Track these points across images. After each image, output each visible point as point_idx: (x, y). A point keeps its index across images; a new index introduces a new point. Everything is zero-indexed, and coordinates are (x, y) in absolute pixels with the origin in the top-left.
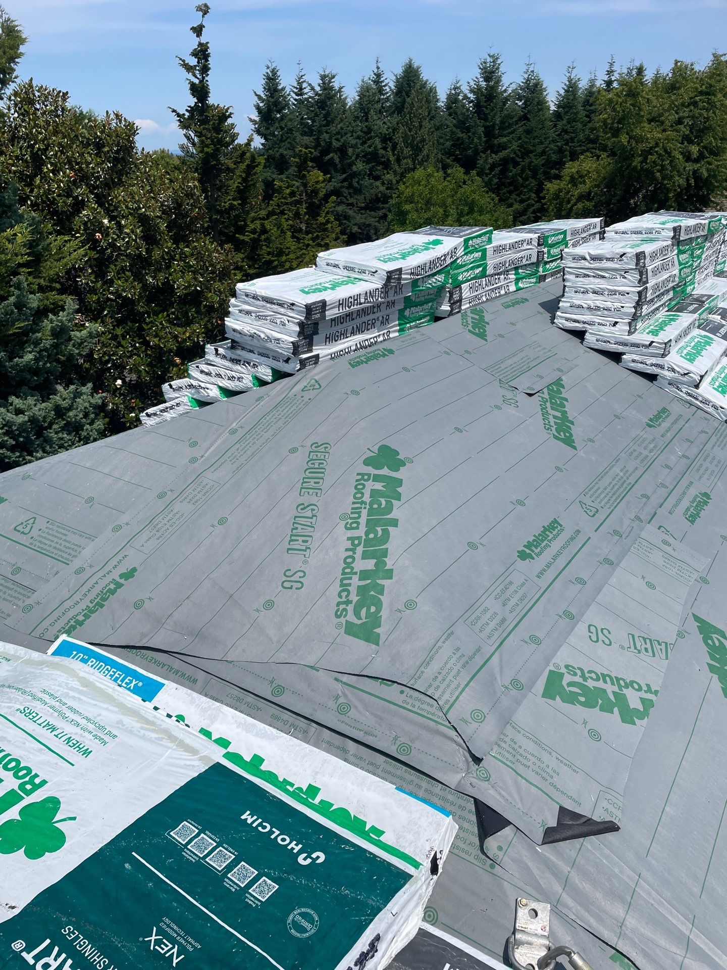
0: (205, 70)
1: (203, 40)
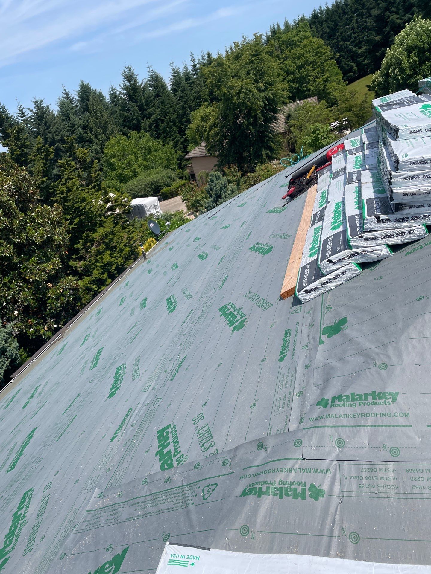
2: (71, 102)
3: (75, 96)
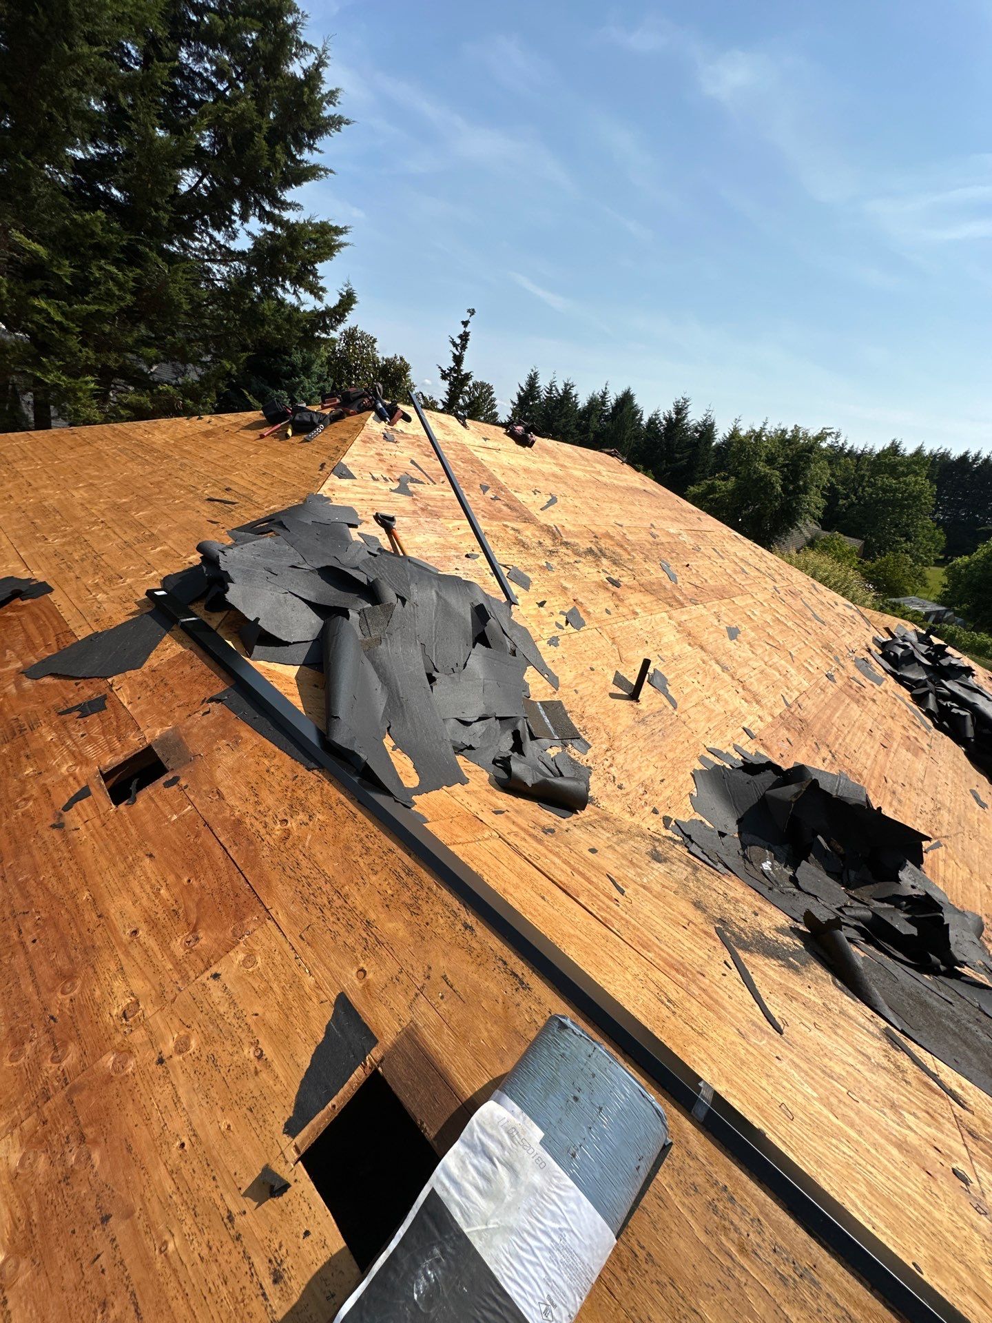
0: (464, 347)
1: (467, 330)
2: (604, 403)
3: (611, 400)
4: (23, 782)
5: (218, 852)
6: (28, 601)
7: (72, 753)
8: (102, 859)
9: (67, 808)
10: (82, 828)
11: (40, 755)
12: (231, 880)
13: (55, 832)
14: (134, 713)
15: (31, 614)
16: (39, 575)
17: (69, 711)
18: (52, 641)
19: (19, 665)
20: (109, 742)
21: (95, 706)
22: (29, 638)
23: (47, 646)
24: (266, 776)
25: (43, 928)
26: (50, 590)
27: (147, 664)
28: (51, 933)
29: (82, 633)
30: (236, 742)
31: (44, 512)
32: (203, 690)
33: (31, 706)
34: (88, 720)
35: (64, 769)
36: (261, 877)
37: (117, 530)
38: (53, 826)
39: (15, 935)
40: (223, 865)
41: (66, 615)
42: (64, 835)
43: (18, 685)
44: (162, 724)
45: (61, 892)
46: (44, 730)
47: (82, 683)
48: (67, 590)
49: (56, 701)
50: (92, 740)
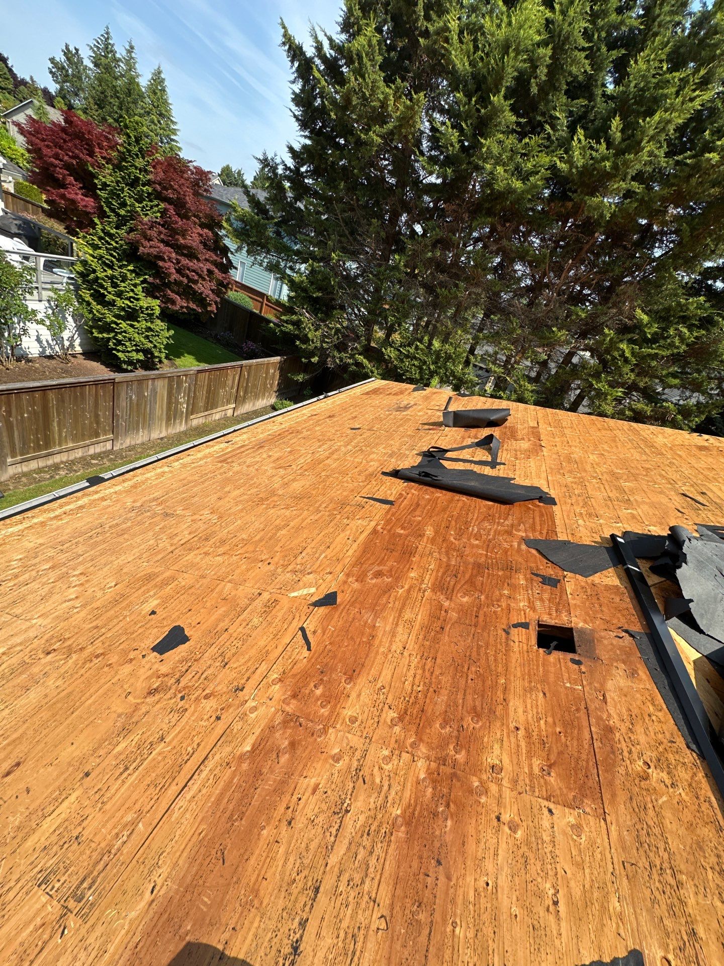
4: (501, 595)
5: (587, 735)
6: (541, 504)
7: (529, 599)
8: (518, 669)
9: (515, 626)
10: (517, 643)
11: (514, 587)
12: (587, 762)
13: (504, 634)
14: (572, 602)
15: (540, 511)
16: (553, 494)
17: (537, 575)
18: (545, 532)
19: (524, 535)
20: (550, 608)
21: (552, 582)
22: (534, 523)
23: (541, 533)
24: (647, 718)
25: (478, 677)
26: (555, 504)
27: (591, 578)
28: (480, 683)
29: (562, 537)
30: (632, 674)
31: (569, 459)
32: (623, 620)
33: (520, 560)
34: (545, 587)
35: (522, 604)
36: (611, 784)
37: (607, 488)
38: (504, 630)
39: (466, 667)
40: (586, 746)
41: (557, 522)
42: (507, 639)
43: (519, 545)
44: (585, 621)
45: (493, 668)
46: (521, 577)
47: (550, 565)
48: (564, 508)
49: (533, 565)
50: (542, 600)
